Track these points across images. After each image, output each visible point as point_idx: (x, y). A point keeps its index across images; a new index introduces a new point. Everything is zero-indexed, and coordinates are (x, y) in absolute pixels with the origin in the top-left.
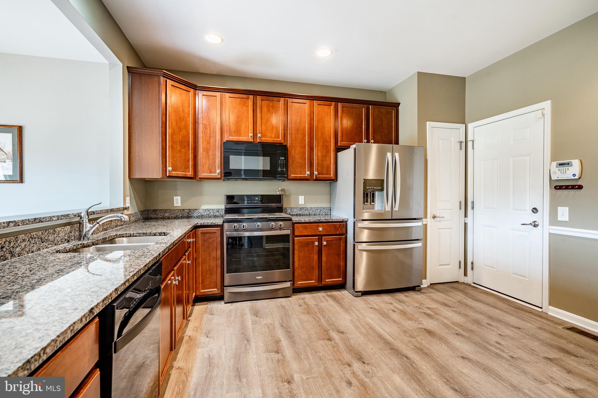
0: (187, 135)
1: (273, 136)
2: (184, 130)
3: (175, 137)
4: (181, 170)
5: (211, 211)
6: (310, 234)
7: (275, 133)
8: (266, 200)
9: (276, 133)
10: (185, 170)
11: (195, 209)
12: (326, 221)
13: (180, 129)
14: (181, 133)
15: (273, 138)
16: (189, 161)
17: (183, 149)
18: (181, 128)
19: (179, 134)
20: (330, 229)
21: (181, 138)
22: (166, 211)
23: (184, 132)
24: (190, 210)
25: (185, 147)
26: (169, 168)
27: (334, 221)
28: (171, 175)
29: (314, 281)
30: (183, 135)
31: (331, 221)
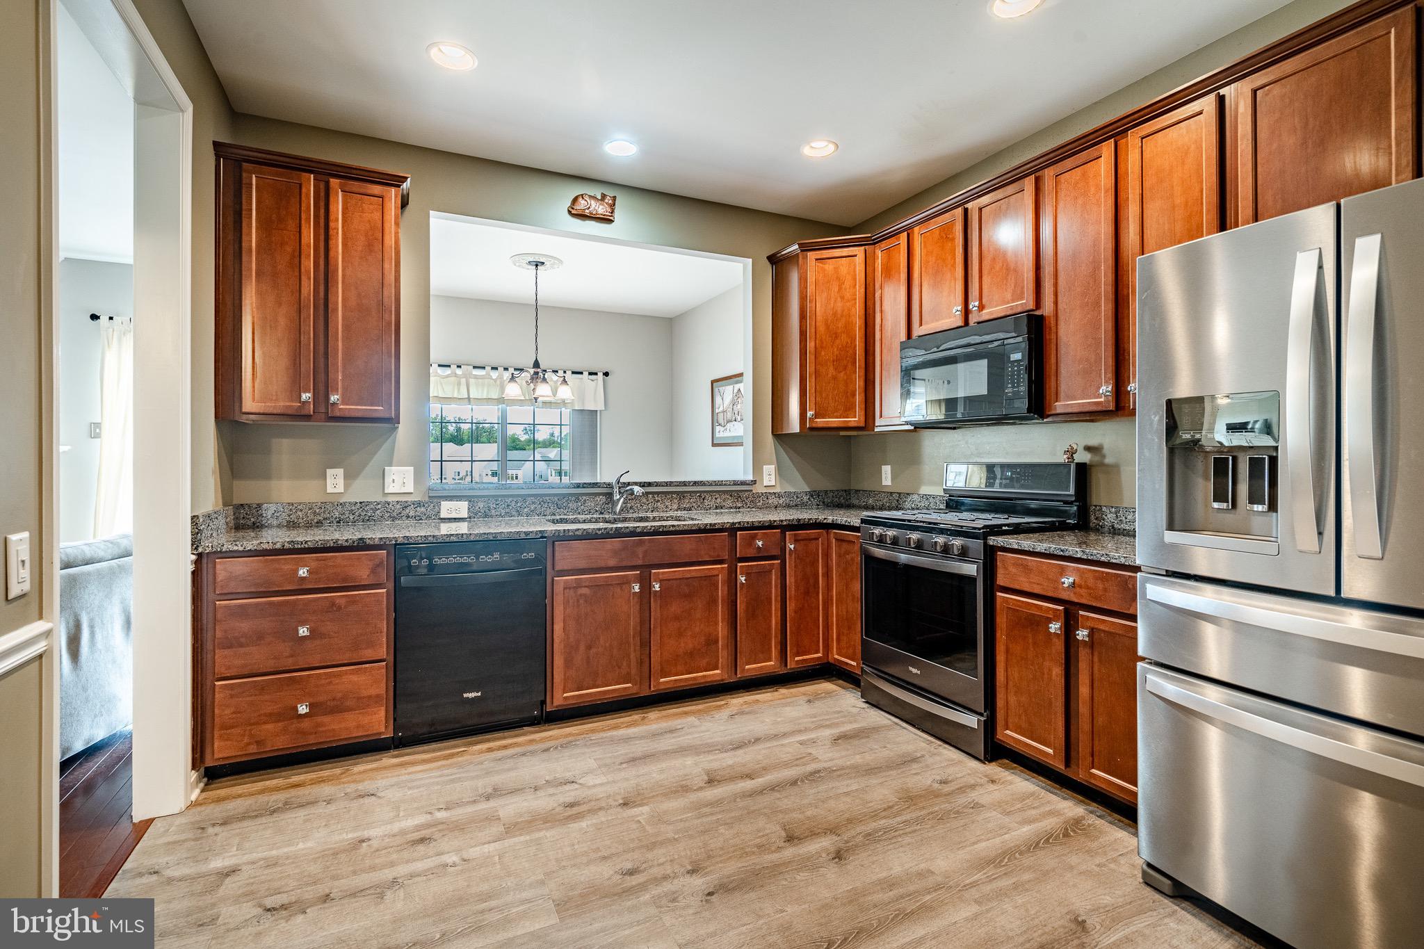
0: (851, 343)
1: (1009, 296)
2: (844, 336)
3: (823, 353)
4: (835, 414)
5: (931, 500)
6: (1037, 590)
7: (1013, 285)
8: (1028, 479)
9: (1015, 287)
10: (846, 413)
11: (908, 494)
12: (1085, 557)
13: (834, 336)
14: (838, 342)
15: (1008, 303)
16: (854, 395)
17: (841, 372)
18: (836, 333)
19: (832, 347)
20: (1105, 590)
21: (836, 352)
22: (869, 493)
23: (844, 338)
24: (900, 494)
25: (845, 368)
26: (810, 414)
27: (1114, 561)
28: (814, 425)
29: (1050, 751)
30: (842, 345)
31: (1103, 559)
